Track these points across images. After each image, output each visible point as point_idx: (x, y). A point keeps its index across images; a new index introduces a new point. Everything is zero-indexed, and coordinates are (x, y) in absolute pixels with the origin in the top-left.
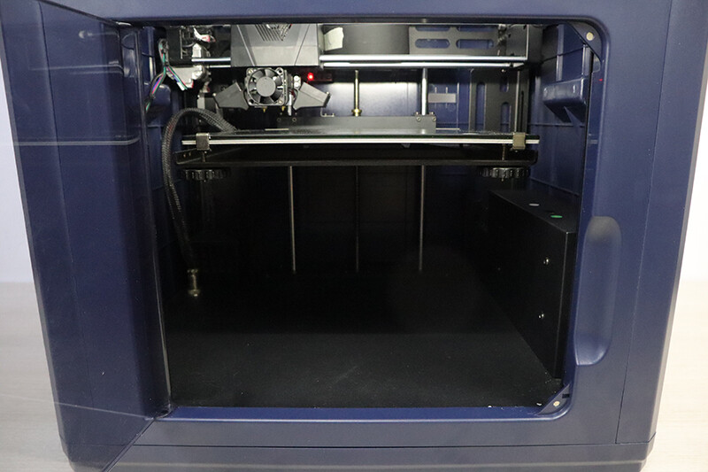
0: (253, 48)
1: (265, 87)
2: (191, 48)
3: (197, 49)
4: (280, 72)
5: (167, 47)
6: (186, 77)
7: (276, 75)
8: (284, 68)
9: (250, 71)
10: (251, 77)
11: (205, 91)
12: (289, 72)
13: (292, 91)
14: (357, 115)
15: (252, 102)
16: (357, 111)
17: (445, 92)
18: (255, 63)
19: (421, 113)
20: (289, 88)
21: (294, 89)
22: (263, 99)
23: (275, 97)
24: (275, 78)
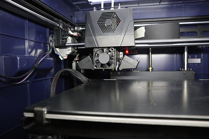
0: (97, 37)
1: (104, 58)
2: (67, 38)
3: (70, 39)
4: (112, 50)
5: (54, 38)
6: (64, 54)
7: (110, 52)
8: (114, 47)
9: (95, 50)
10: (96, 53)
11: (77, 59)
12: (117, 50)
13: (118, 60)
14: (150, 70)
15: (96, 66)
16: (150, 68)
17: (195, 58)
18: (98, 45)
19: (184, 69)
20: (117, 59)
21: (119, 59)
22: (102, 65)
23: (109, 64)
24: (109, 53)
